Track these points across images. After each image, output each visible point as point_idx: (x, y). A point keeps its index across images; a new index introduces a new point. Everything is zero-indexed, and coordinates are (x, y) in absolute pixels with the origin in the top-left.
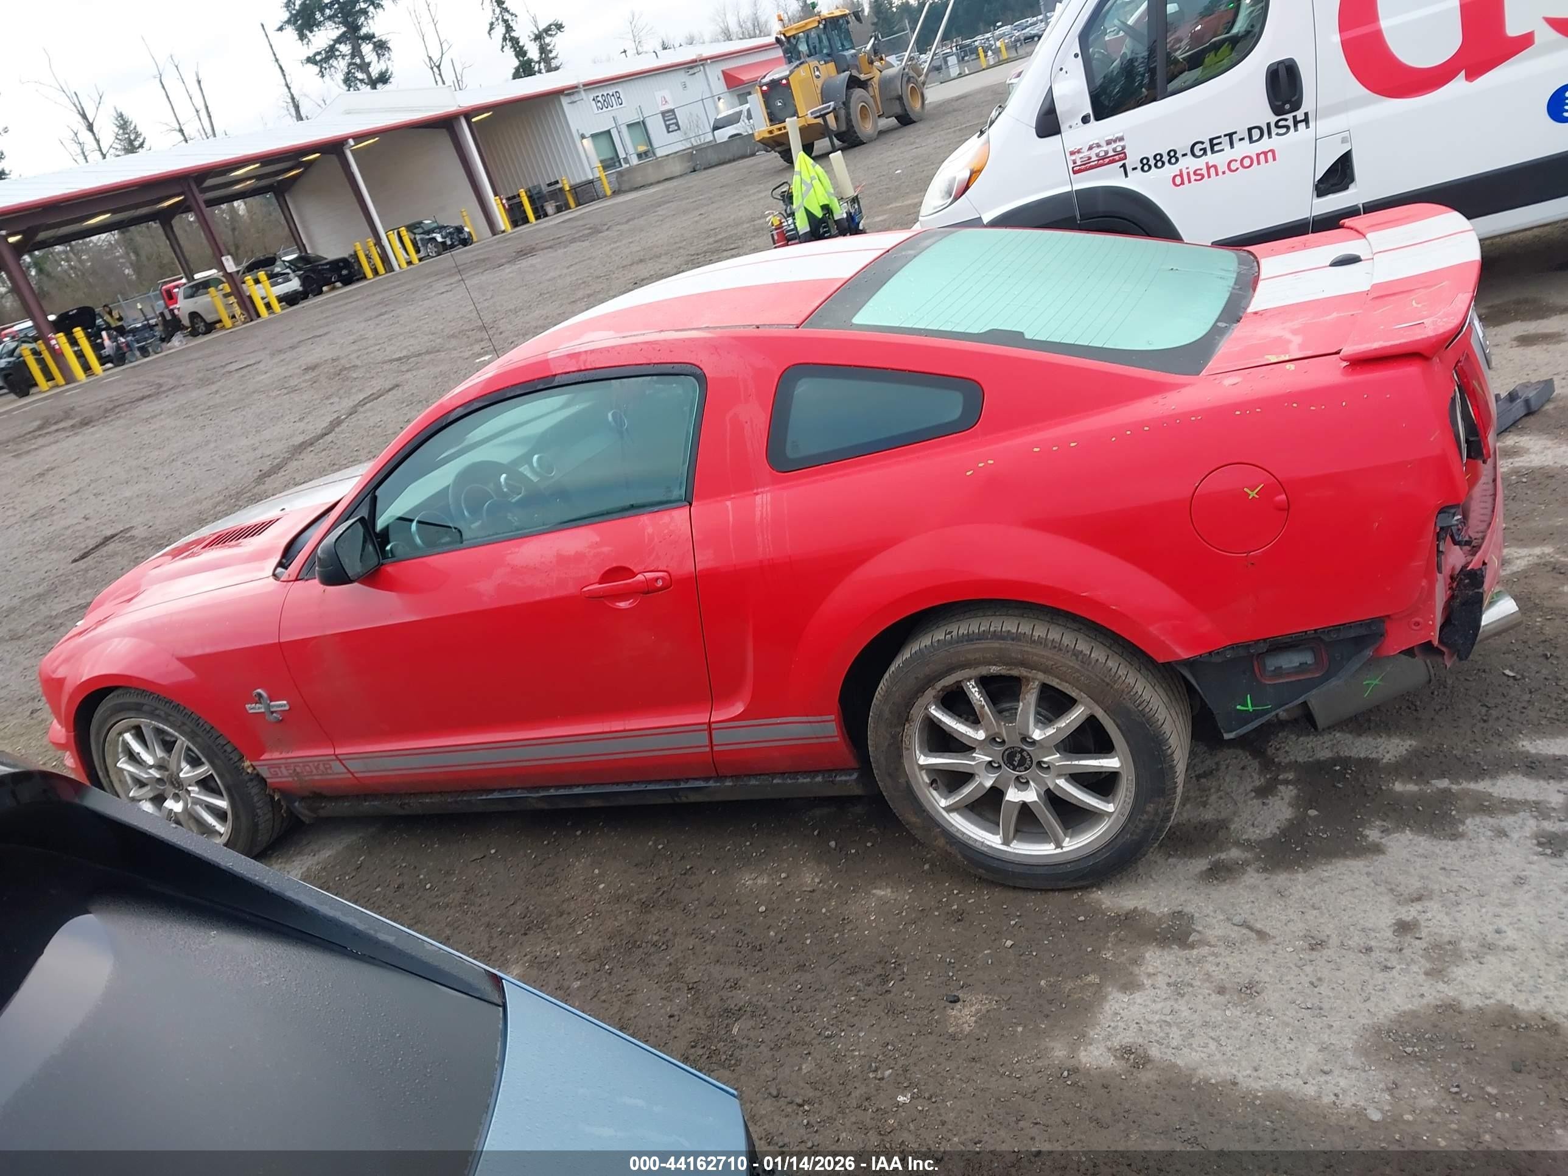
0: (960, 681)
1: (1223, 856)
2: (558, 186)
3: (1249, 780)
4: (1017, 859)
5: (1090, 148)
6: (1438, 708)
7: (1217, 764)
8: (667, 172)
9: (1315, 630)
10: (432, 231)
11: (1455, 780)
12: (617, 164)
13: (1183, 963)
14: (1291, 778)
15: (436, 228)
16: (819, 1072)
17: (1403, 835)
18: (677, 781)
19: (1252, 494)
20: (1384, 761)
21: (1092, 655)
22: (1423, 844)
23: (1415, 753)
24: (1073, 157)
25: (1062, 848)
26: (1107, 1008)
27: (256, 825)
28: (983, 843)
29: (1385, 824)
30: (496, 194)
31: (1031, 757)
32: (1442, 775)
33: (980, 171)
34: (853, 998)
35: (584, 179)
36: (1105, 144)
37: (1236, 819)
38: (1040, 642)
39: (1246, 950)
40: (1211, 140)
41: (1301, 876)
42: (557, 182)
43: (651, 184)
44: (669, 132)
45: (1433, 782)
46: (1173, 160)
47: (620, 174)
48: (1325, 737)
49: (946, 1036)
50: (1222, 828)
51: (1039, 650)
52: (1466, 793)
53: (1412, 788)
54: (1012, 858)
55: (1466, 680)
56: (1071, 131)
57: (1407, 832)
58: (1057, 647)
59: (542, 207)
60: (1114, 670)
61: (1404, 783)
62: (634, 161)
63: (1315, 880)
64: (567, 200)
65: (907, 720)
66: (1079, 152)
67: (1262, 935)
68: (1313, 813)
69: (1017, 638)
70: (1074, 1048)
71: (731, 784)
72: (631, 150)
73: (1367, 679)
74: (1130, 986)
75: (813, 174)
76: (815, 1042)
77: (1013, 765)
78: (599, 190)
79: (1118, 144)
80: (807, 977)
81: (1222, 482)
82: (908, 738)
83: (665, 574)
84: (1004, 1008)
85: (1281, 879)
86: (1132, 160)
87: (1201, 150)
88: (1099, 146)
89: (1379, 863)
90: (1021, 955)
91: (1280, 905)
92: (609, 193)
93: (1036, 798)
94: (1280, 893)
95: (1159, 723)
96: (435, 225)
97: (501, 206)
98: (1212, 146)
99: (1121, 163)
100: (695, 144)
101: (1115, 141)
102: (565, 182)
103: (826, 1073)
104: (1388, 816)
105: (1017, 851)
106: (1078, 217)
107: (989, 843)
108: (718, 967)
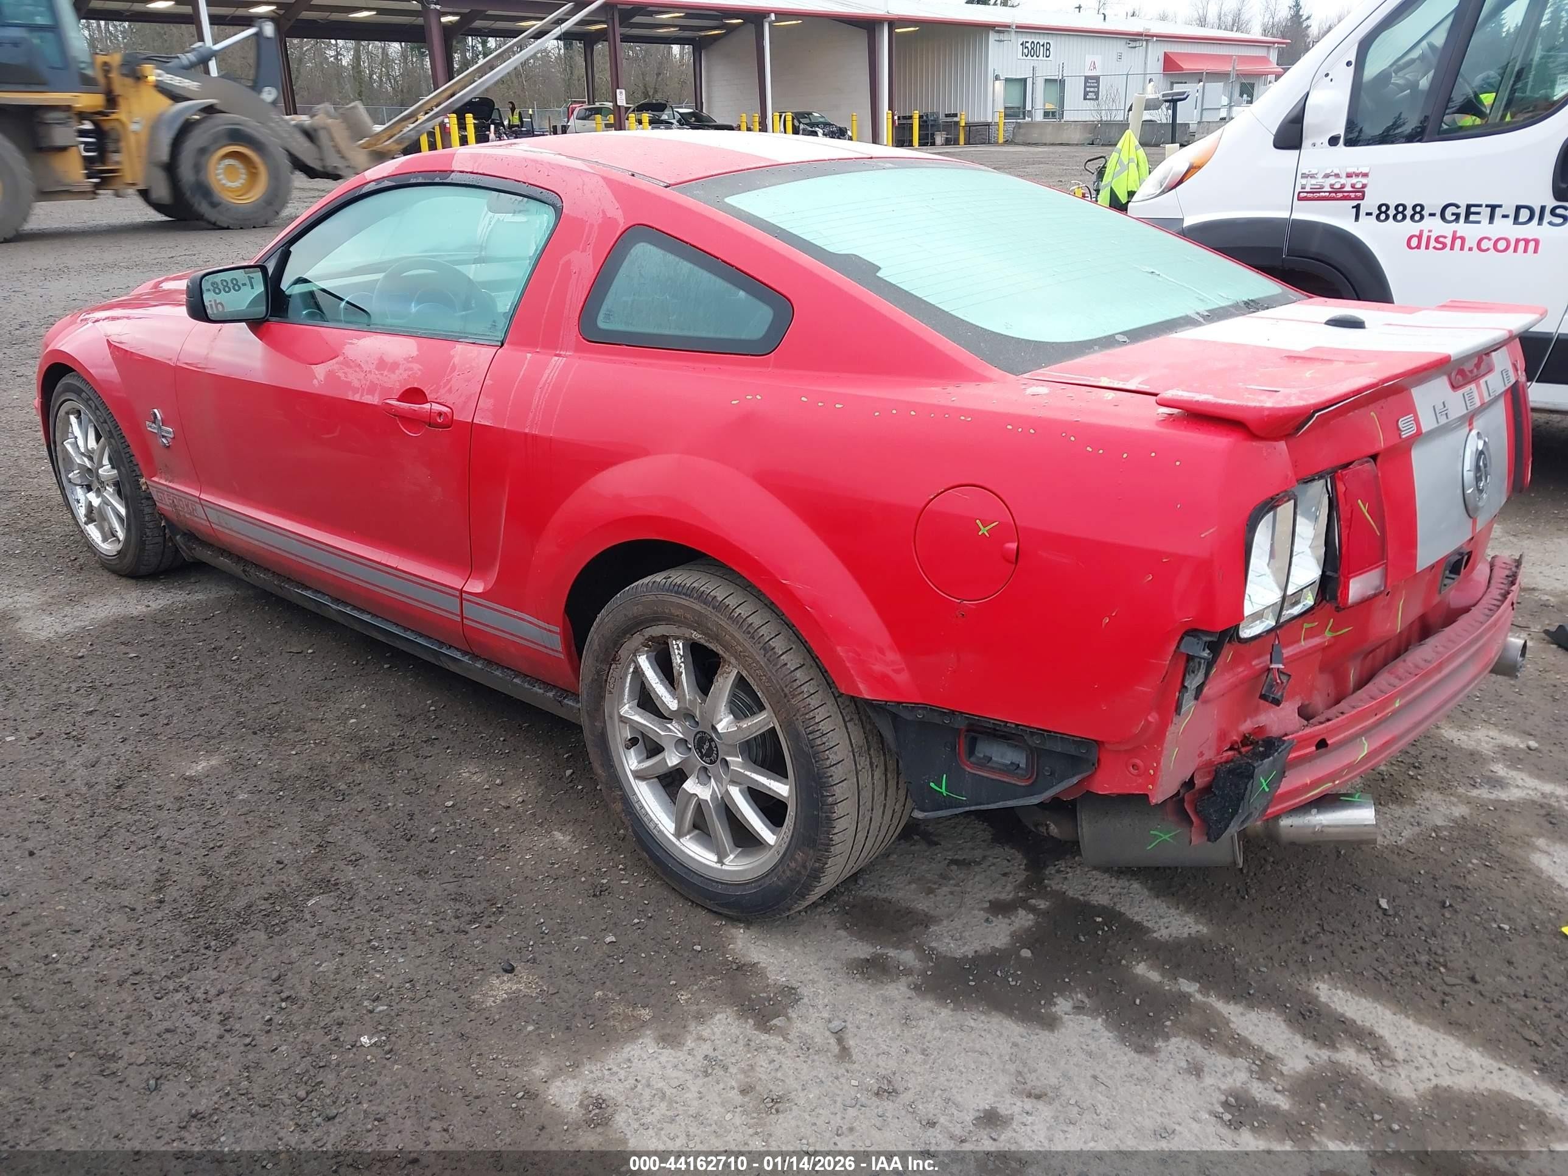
0: (668, 637)
1: (892, 953)
2: (955, 119)
3: (999, 889)
4: (681, 857)
5: (1327, 176)
6: (1268, 905)
7: (984, 858)
8: (1064, 138)
9: (1017, 725)
10: (817, 125)
11: (1205, 990)
12: (1022, 116)
13: (741, 1042)
14: (1042, 907)
15: (822, 123)
16: (332, 976)
17: (1093, 1021)
18: (442, 644)
19: (984, 531)
20: (1155, 935)
21: (782, 658)
22: (1102, 1040)
23: (1197, 944)
24: (1304, 181)
25: (723, 864)
26: (626, 1050)
27: (143, 543)
28: (657, 825)
29: (1086, 1001)
30: (890, 108)
31: (717, 751)
32: (1194, 979)
33: (1199, 167)
34: (431, 923)
35: (982, 120)
36: (1344, 175)
37: (945, 923)
38: (739, 622)
39: (813, 1061)
40: (1469, 207)
41: (945, 1013)
42: (955, 115)
43: (1045, 144)
44: (1085, 99)
45: (1181, 980)
46: (1417, 217)
47: (1019, 125)
48: (1120, 881)
49: (465, 1001)
50: (922, 924)
51: (732, 629)
52: (1203, 1008)
53: (1155, 976)
54: (676, 854)
55: (1330, 889)
56: (1315, 150)
57: (1100, 1020)
58: (752, 633)
59: (933, 135)
60: (798, 683)
61: (1151, 967)
62: (1039, 117)
63: (955, 1024)
64: (959, 135)
65: (614, 660)
66: (1312, 176)
67: (845, 1053)
68: (1026, 953)
69: (720, 607)
70: (557, 1072)
71: (480, 666)
72: (1039, 104)
73: (1156, 829)
74: (669, 1040)
75: (1133, 155)
76: (358, 947)
77: (701, 752)
78: (992, 135)
79: (1360, 179)
80: (419, 884)
81: (960, 503)
82: (613, 679)
83: (449, 410)
84: (540, 1000)
85: (924, 1006)
86: (1369, 204)
87: (1453, 214)
88: (1337, 176)
89: (1039, 1041)
90: (609, 956)
91: (894, 1033)
92: (1001, 140)
93: (708, 798)
94: (907, 1020)
95: (828, 763)
96: (821, 120)
97: (890, 121)
98: (1468, 213)
99: (1355, 203)
100: (1104, 119)
101: (1357, 175)
102: (963, 117)
103: (336, 980)
104: (1097, 993)
105: (683, 848)
106: (1285, 250)
107: (662, 828)
108: (361, 839)
